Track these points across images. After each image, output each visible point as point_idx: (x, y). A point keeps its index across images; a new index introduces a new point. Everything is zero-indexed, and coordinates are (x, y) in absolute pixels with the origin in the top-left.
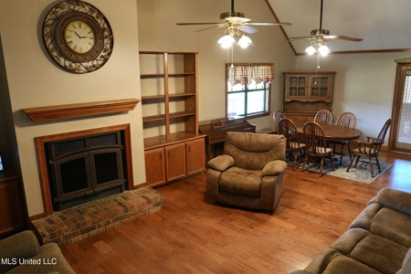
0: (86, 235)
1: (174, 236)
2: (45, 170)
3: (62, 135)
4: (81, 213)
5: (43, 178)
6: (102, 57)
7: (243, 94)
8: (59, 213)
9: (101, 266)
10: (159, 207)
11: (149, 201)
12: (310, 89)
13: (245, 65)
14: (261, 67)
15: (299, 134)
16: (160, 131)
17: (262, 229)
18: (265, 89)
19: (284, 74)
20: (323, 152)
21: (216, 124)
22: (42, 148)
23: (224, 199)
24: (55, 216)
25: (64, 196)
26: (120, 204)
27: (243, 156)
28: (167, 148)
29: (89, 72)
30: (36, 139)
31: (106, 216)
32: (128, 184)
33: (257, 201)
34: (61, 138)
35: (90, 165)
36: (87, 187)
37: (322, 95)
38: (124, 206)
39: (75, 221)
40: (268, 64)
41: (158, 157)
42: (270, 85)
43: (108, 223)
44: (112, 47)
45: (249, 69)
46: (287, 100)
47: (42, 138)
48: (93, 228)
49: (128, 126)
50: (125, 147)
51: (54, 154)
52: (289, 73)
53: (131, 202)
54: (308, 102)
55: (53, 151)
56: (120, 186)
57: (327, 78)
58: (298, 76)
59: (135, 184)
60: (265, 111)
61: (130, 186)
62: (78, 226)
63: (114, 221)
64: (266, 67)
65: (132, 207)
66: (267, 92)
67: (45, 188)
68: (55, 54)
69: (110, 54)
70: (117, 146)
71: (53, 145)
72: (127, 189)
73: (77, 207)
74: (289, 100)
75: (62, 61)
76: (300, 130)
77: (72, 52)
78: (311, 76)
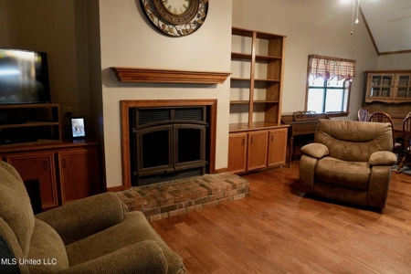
0: (165, 215)
1: (267, 225)
2: (127, 138)
3: (148, 101)
4: (161, 191)
5: (125, 147)
6: (195, 22)
7: (323, 90)
8: (137, 188)
9: (187, 249)
10: (244, 194)
11: (234, 186)
12: (396, 89)
13: (328, 59)
14: (344, 63)
16: (240, 118)
17: (375, 228)
18: (344, 88)
19: (367, 72)
21: (298, 116)
22: (126, 113)
23: (320, 190)
24: (133, 191)
25: (143, 171)
26: (202, 185)
27: (339, 146)
28: (250, 133)
29: (181, 36)
30: (121, 102)
31: (188, 196)
32: (209, 168)
33: (364, 195)
34: (146, 105)
35: (174, 139)
36: (167, 164)
37: (409, 96)
38: (207, 188)
39: (155, 198)
40: (351, 61)
41: (240, 142)
42: (351, 83)
43: (190, 204)
44: (206, 13)
45: (332, 63)
46: (367, 101)
47: (128, 102)
48: (173, 208)
49: (216, 101)
50: (210, 125)
51: (137, 121)
52: (372, 72)
53: (215, 185)
54: (392, 104)
55: (137, 118)
56: (201, 168)
58: (383, 75)
59: (217, 168)
60: (343, 111)
61: (211, 170)
62: (159, 203)
63: (197, 203)
64: (348, 64)
65: (216, 190)
66: (347, 91)
67: (125, 158)
68: (149, 11)
69: (204, 19)
70: (201, 122)
71: (137, 112)
72: (208, 172)
73: (155, 185)
74: (371, 101)
75: (156, 20)
77: (167, 11)
78: (399, 75)
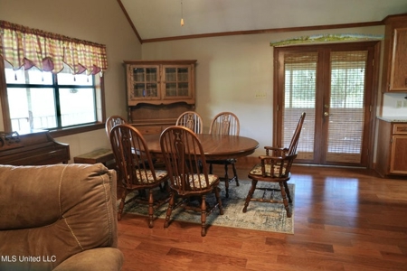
7: (52, 90)
12: (163, 86)
13: (45, 35)
15: (153, 153)
18: (94, 87)
19: (125, 64)
20: (204, 184)
37: (180, 95)
40: (96, 45)
42: (102, 79)
46: (131, 103)
52: (131, 63)
54: (162, 106)
57: (185, 70)
58: (145, 67)
60: (97, 122)
64: (91, 49)
66: (99, 91)
74: (135, 104)
76: (154, 147)
78: (165, 66)
